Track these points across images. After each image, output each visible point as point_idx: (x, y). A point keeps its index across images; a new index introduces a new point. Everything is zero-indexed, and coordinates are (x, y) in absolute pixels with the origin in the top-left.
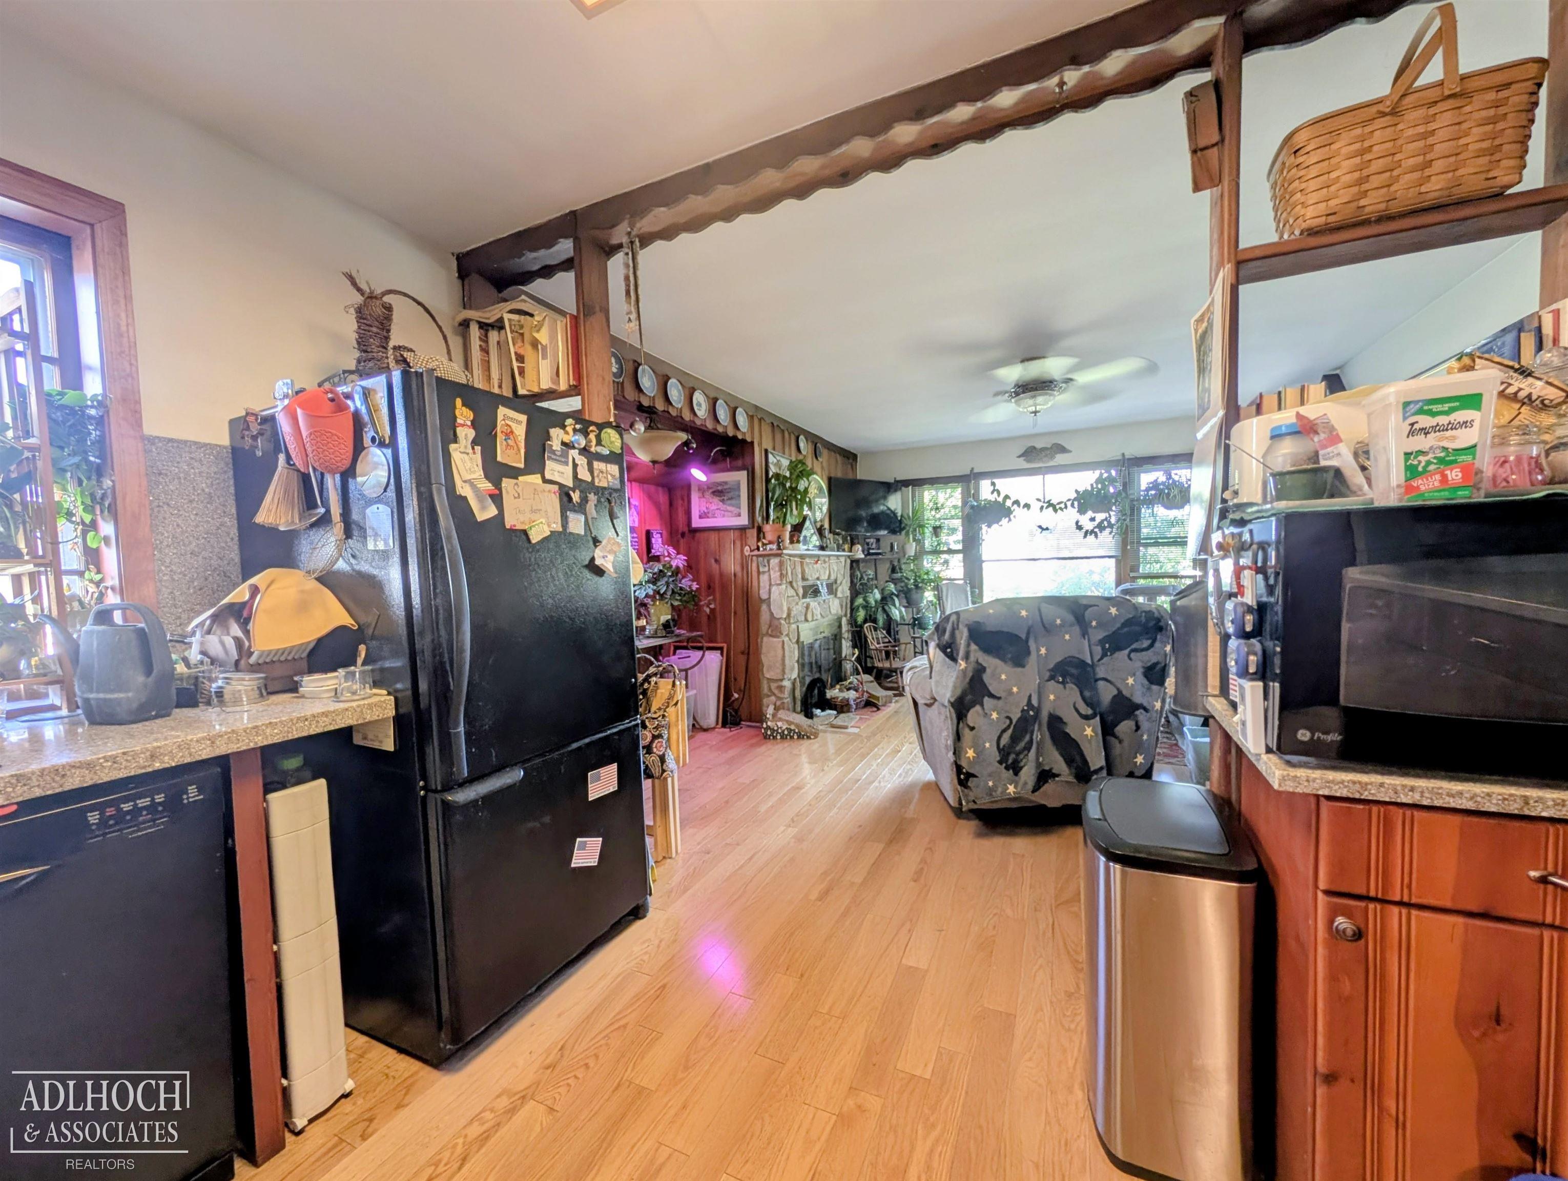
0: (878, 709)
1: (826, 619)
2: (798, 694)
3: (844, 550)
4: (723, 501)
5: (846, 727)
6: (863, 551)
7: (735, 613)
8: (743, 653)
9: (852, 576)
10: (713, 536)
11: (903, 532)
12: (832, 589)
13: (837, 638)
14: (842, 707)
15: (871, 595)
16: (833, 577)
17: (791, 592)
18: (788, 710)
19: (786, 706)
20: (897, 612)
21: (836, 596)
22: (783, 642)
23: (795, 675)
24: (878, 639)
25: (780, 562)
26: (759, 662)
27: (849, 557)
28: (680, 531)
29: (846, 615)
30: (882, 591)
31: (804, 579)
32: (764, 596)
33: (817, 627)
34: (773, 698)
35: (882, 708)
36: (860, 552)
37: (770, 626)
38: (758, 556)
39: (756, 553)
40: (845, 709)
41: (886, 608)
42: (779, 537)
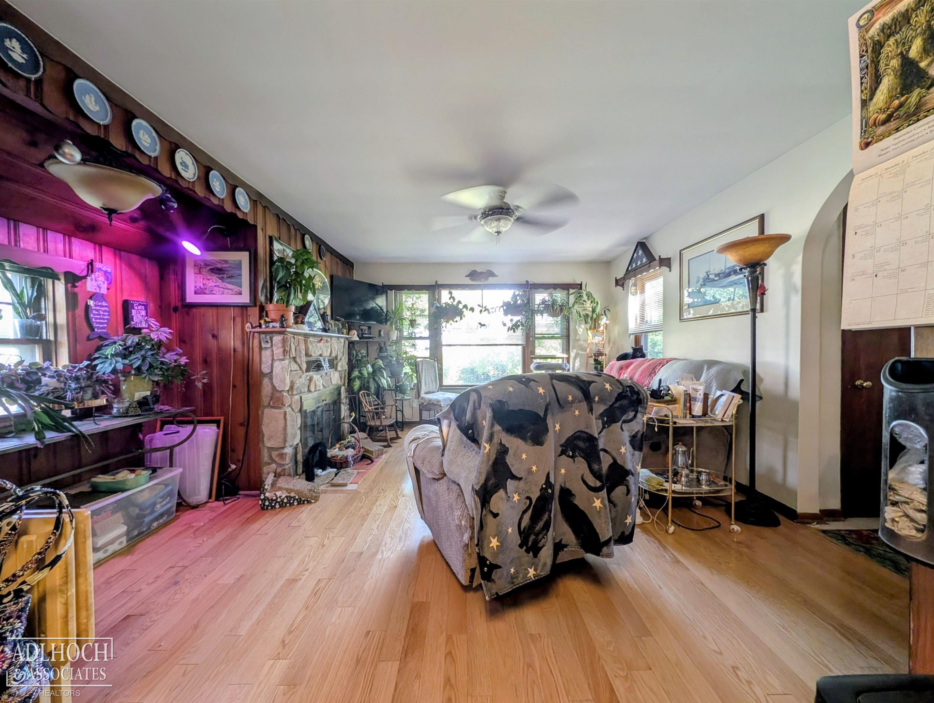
0: (372, 461)
1: (328, 389)
2: (300, 458)
3: (343, 333)
4: (222, 279)
5: (345, 485)
6: (358, 336)
7: (234, 386)
8: (242, 424)
9: (349, 354)
10: (210, 312)
11: (389, 323)
12: (333, 364)
13: (337, 403)
14: (341, 463)
15: (365, 369)
16: (334, 355)
17: (294, 367)
18: (289, 475)
19: (287, 472)
20: (385, 381)
21: (336, 369)
22: (285, 412)
23: (297, 440)
24: (370, 402)
25: (283, 339)
26: (259, 433)
27: (347, 339)
28: (173, 305)
29: (344, 385)
30: (373, 366)
31: (307, 355)
32: (265, 369)
33: (319, 397)
34: (274, 466)
35: (375, 460)
36: (356, 336)
37: (271, 398)
38: (259, 333)
39: (258, 329)
40: (344, 465)
41: (377, 379)
42: (283, 316)
